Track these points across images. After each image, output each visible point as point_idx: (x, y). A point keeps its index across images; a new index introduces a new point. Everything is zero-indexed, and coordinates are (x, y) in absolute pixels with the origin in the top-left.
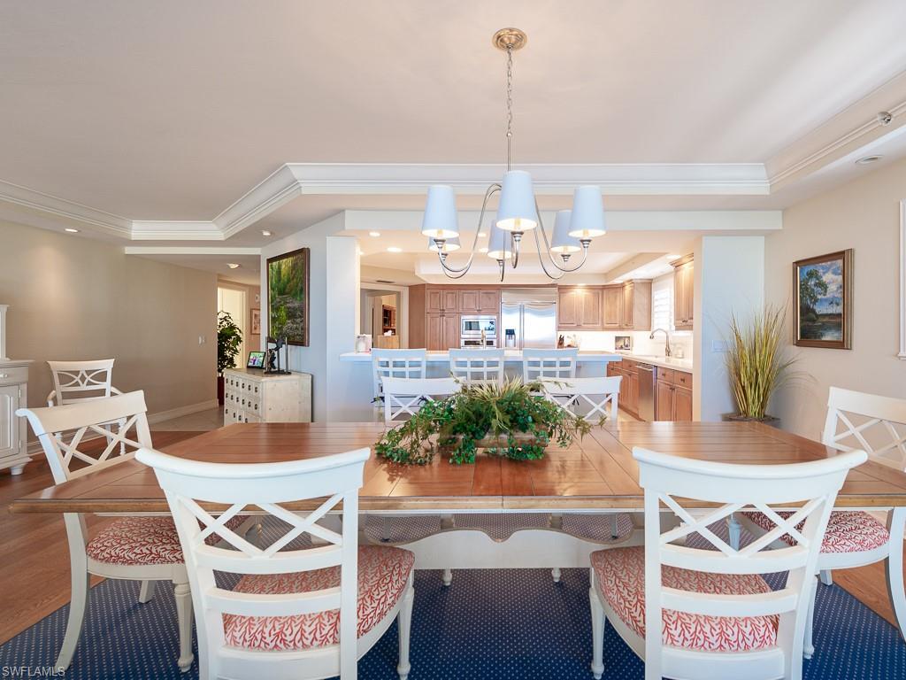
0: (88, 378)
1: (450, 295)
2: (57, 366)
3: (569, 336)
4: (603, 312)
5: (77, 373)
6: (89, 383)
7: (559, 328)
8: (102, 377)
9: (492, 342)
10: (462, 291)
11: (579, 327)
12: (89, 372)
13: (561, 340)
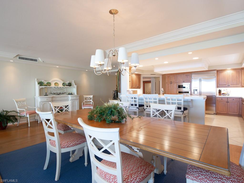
0: (89, 99)
1: (174, 77)
2: (85, 96)
3: (223, 90)
4: (242, 80)
5: (87, 98)
6: (89, 100)
7: (218, 87)
8: (91, 99)
9: (189, 92)
10: (178, 75)
11: (229, 86)
12: (89, 98)
13: (220, 91)
